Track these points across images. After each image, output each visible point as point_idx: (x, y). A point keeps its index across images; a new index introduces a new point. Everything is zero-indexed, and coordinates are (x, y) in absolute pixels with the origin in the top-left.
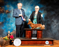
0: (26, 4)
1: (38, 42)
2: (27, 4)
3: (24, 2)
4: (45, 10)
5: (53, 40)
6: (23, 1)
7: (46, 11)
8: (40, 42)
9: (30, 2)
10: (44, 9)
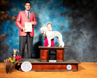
0: (42, 7)
1: (56, 66)
2: (44, 7)
3: (39, 3)
4: (69, 16)
5: (78, 64)
6: (37, 2)
7: (71, 18)
8: (59, 66)
9: (48, 4)
10: (69, 14)
